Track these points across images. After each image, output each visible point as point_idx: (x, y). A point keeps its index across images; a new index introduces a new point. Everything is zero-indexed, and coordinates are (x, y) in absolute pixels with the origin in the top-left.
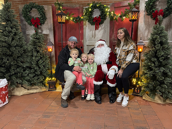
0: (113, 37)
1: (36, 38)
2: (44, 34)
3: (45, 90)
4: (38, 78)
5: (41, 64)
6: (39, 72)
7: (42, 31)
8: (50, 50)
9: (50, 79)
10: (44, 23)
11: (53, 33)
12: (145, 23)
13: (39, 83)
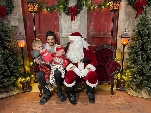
0: (91, 29)
1: (3, 31)
2: (12, 26)
3: (18, 92)
4: (8, 80)
5: (10, 63)
6: (9, 72)
7: (9, 22)
8: (22, 45)
9: (24, 79)
10: (11, 13)
11: (23, 24)
12: (125, 14)
13: (10, 85)
